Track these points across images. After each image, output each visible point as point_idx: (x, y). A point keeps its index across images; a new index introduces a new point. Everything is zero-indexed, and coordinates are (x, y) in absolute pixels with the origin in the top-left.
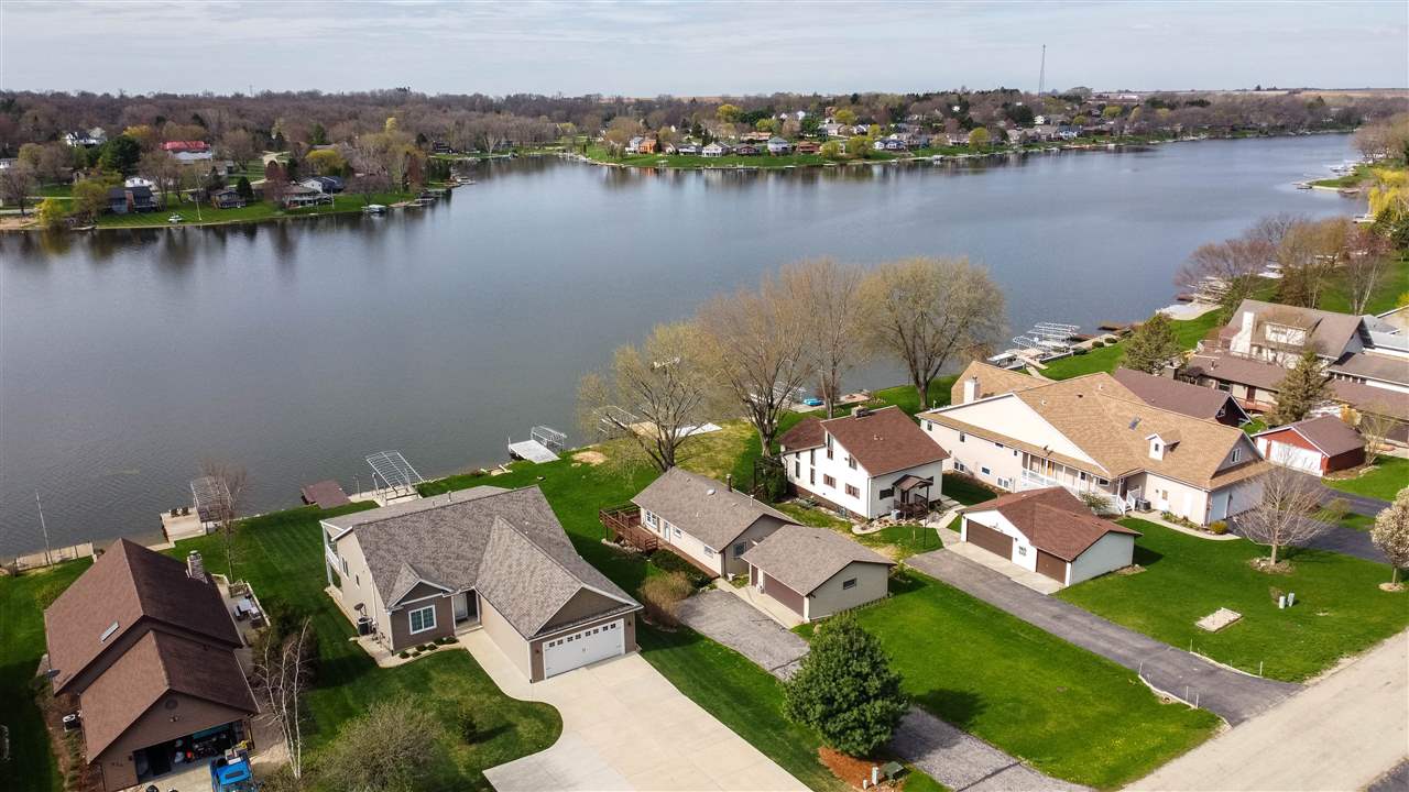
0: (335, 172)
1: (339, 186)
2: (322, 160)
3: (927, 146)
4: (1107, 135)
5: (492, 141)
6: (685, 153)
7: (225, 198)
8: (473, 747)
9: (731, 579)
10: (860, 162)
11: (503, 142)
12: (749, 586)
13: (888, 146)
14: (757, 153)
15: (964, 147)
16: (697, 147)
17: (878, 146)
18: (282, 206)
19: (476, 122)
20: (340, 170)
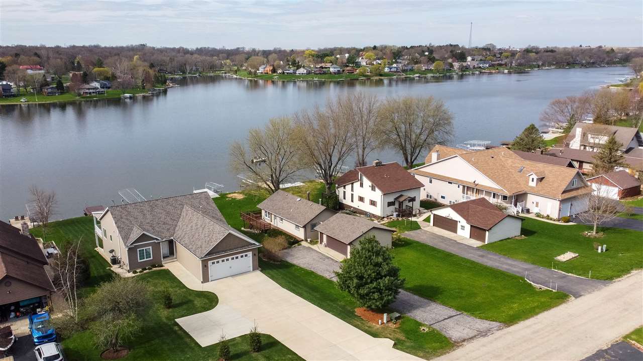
0: (107, 79)
1: (108, 85)
2: (100, 74)
3: (412, 70)
4: (504, 66)
5: (188, 68)
6: (287, 73)
7: (50, 90)
8: (171, 310)
9: (309, 241)
10: (377, 78)
11: (194, 68)
12: (319, 244)
13: (392, 70)
14: (325, 73)
15: (431, 71)
16: (293, 70)
17: (386, 70)
18: (79, 95)
19: (180, 58)
20: (110, 77)
